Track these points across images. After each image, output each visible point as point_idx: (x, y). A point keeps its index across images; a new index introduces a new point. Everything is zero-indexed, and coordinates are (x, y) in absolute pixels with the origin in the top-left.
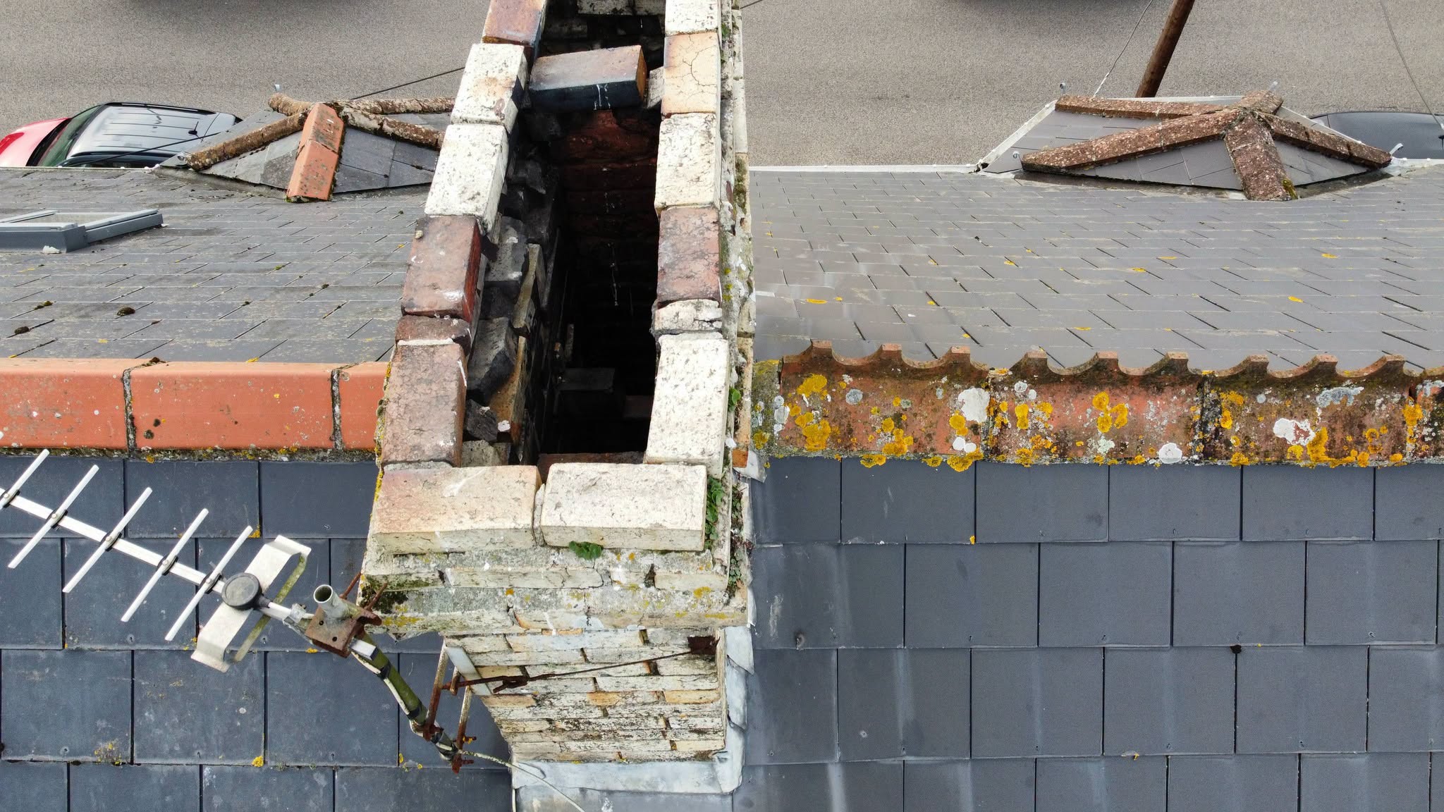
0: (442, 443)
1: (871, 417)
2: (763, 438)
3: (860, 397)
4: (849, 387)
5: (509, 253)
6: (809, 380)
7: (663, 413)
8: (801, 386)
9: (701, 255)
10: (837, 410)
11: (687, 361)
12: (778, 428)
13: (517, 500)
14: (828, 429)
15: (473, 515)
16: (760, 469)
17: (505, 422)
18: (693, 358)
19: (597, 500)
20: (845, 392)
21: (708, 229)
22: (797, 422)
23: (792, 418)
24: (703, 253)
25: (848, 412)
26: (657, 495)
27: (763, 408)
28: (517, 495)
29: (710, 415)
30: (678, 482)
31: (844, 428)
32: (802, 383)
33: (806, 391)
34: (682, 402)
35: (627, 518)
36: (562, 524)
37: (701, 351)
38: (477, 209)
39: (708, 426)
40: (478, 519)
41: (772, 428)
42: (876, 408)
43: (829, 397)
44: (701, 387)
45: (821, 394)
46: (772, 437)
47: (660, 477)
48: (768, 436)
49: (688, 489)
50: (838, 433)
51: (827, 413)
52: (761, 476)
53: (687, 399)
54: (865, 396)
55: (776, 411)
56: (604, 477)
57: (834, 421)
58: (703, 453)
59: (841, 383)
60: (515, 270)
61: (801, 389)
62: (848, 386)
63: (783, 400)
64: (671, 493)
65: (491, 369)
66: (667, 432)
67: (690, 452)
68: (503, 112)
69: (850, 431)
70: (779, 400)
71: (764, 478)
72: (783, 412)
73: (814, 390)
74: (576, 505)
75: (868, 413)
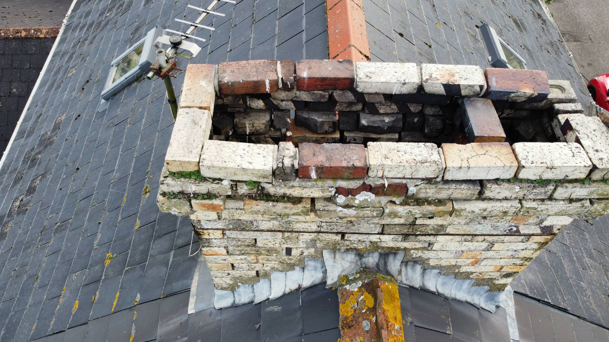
0: (226, 79)
1: (358, 338)
2: (343, 281)
3: (367, 329)
4: (371, 321)
5: (378, 119)
6: (371, 297)
7: (228, 145)
8: (367, 294)
10: (359, 317)
11: (259, 154)
12: (348, 287)
13: (193, 101)
14: (350, 314)
15: (190, 90)
16: (331, 284)
17: (291, 134)
18: (261, 156)
19: (187, 125)
20: (368, 319)
21: (349, 162)
22: (351, 296)
23: (352, 293)
24: (331, 160)
25: (359, 323)
26: (186, 144)
27: (356, 277)
28: (196, 101)
29: (225, 162)
30: (191, 151)
31: (351, 324)
32: (369, 293)
33: (365, 297)
34: (234, 152)
35: (177, 135)
36: (178, 115)
37: (265, 159)
38: (360, 79)
39: (218, 161)
40: (187, 91)
41: (347, 284)
42: (362, 340)
43: (364, 311)
44: (242, 159)
45: (365, 306)
46: (344, 285)
47: (195, 145)
48: (344, 283)
49: (187, 155)
50: (348, 321)
51: (357, 312)
52: (328, 286)
53: (236, 154)
54: (367, 332)
55: (355, 284)
56: (199, 127)
57: (354, 317)
58: (204, 159)
59: (372, 316)
60: (367, 122)
61: (366, 293)
62: (371, 320)
63: (360, 286)
64: (186, 149)
66: (218, 146)
67: (205, 154)
68: (429, 81)
69: (350, 327)
70: (360, 283)
71: (327, 288)
72: (354, 287)
73: (367, 302)
74: (187, 119)
75: (359, 335)
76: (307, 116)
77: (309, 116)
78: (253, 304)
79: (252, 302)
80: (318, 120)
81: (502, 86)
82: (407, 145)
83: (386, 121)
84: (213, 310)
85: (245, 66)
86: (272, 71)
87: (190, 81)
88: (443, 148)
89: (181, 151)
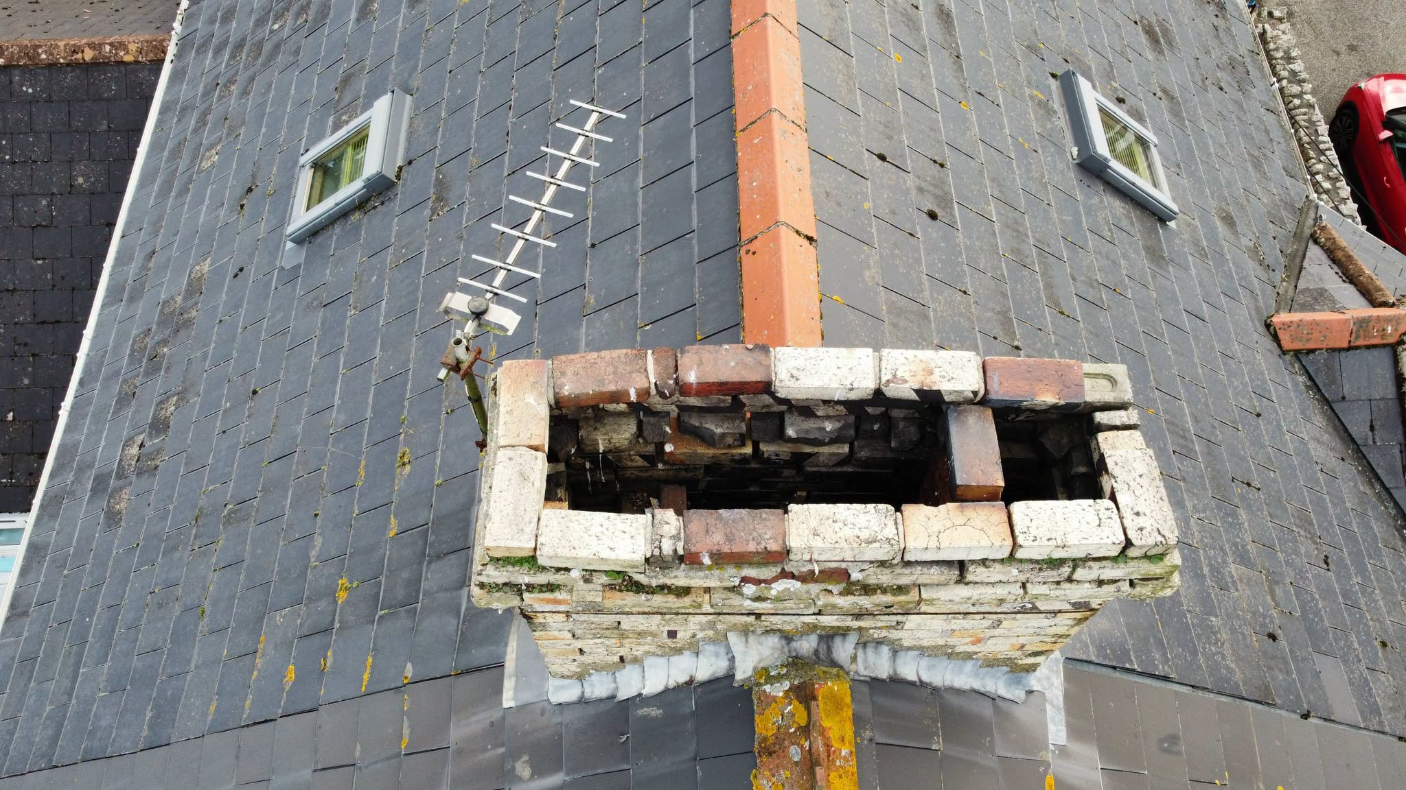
0: (566, 388)
1: (782, 772)
2: (761, 677)
3: (796, 759)
4: (802, 748)
5: (814, 426)
6: (803, 709)
7: (577, 518)
8: (798, 703)
9: (729, 539)
10: (784, 739)
11: (624, 532)
12: (767, 688)
13: (518, 435)
14: (770, 733)
15: (510, 412)
16: (742, 680)
17: (673, 448)
18: (627, 536)
19: (512, 482)
20: (798, 744)
21: (759, 544)
22: (774, 704)
23: (775, 699)
24: (732, 540)
25: (784, 749)
26: (513, 518)
27: (782, 673)
28: (521, 435)
29: (574, 548)
30: (522, 530)
31: (772, 749)
32: (800, 703)
33: (795, 708)
34: (586, 529)
35: (498, 500)
36: (497, 462)
37: (633, 541)
38: (781, 381)
39: (564, 547)
40: (507, 415)
41: (767, 683)
42: (789, 776)
43: (792, 730)
44: (600, 542)
45: (794, 722)
46: (761, 685)
47: (527, 518)
48: (762, 681)
49: (517, 536)
50: (768, 743)
51: (782, 730)
52: (738, 682)
53: (589, 533)
54: (797, 763)
55: (779, 684)
56: (530, 484)
57: (777, 738)
58: (542, 544)
59: (803, 739)
60: (796, 432)
61: (796, 702)
62: (802, 745)
63: (787, 688)
64: (513, 526)
65: (698, 427)
66: (562, 521)
67: (543, 536)
68: (891, 385)
69: (770, 754)
70: (786, 685)
71: (736, 685)
72: (778, 690)
73: (796, 716)
74: (510, 469)
75: (785, 768)
76: (697, 424)
77: (701, 424)
78: (616, 701)
79: (614, 697)
80: (715, 430)
81: (1007, 391)
82: (848, 509)
83: (828, 429)
84: (546, 704)
85: (596, 363)
86: (640, 372)
87: (509, 396)
88: (904, 513)
89: (507, 531)
